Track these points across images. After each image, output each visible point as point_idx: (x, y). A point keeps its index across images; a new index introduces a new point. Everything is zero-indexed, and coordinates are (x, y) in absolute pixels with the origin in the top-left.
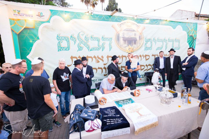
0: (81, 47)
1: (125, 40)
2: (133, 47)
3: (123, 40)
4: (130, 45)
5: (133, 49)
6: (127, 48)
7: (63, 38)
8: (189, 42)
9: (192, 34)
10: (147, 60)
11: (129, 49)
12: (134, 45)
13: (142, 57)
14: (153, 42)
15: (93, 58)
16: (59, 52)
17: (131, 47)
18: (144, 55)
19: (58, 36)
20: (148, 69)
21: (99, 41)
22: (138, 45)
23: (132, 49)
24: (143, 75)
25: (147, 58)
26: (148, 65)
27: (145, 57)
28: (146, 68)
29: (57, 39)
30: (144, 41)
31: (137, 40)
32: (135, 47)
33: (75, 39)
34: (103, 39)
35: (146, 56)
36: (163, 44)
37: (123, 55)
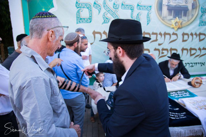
0: (107, 18)
1: (171, 9)
2: (181, 21)
3: (168, 9)
4: (177, 18)
6: (173, 22)
7: (84, 5)
10: (200, 40)
11: (175, 24)
12: (183, 18)
13: (194, 36)
16: (78, 24)
17: (178, 21)
18: (198, 33)
19: (77, 3)
20: (202, 54)
21: (132, 10)
24: (192, 63)
25: (201, 38)
26: (202, 48)
27: (198, 37)
28: (198, 53)
29: (76, 6)
31: (188, 10)
32: (184, 20)
33: (99, 6)
34: (138, 7)
35: (200, 34)
37: (166, 32)
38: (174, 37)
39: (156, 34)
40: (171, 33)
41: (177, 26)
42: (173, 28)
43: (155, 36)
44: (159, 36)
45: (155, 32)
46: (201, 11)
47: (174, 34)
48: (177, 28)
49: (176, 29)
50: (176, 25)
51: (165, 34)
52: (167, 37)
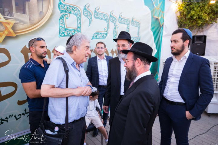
2: (13, 22)
5: (13, 28)
8: (154, 30)
9: (158, 16)
14: (84, 18)
22: (36, 17)
23: (9, 27)
30: (57, 10)
36: (108, 25)
46: (60, 9)
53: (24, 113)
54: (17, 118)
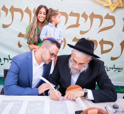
15: (25, 14)
37: (95, 13)
38: (108, 23)
39: (77, 15)
40: (104, 16)
41: (116, 3)
42: (108, 7)
43: (76, 18)
44: (82, 19)
45: (74, 12)
47: (108, 17)
48: (115, 7)
49: (113, 9)
50: (112, 3)
51: (93, 16)
52: (97, 21)
53: (113, 68)
54: (108, 70)
